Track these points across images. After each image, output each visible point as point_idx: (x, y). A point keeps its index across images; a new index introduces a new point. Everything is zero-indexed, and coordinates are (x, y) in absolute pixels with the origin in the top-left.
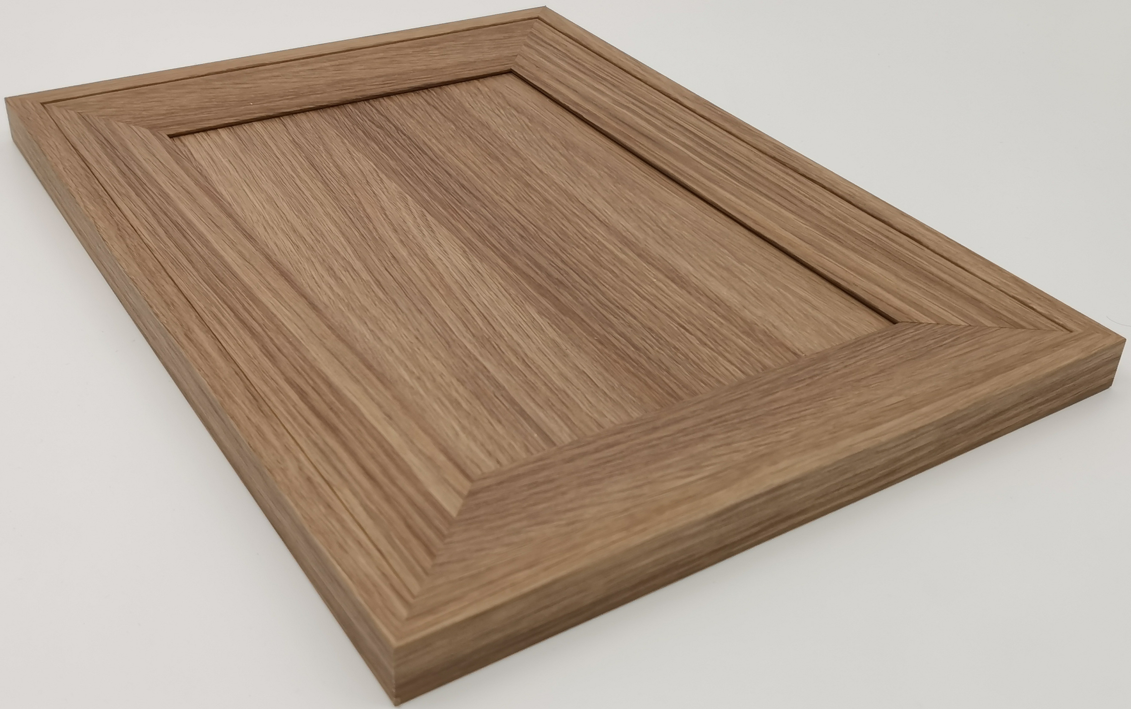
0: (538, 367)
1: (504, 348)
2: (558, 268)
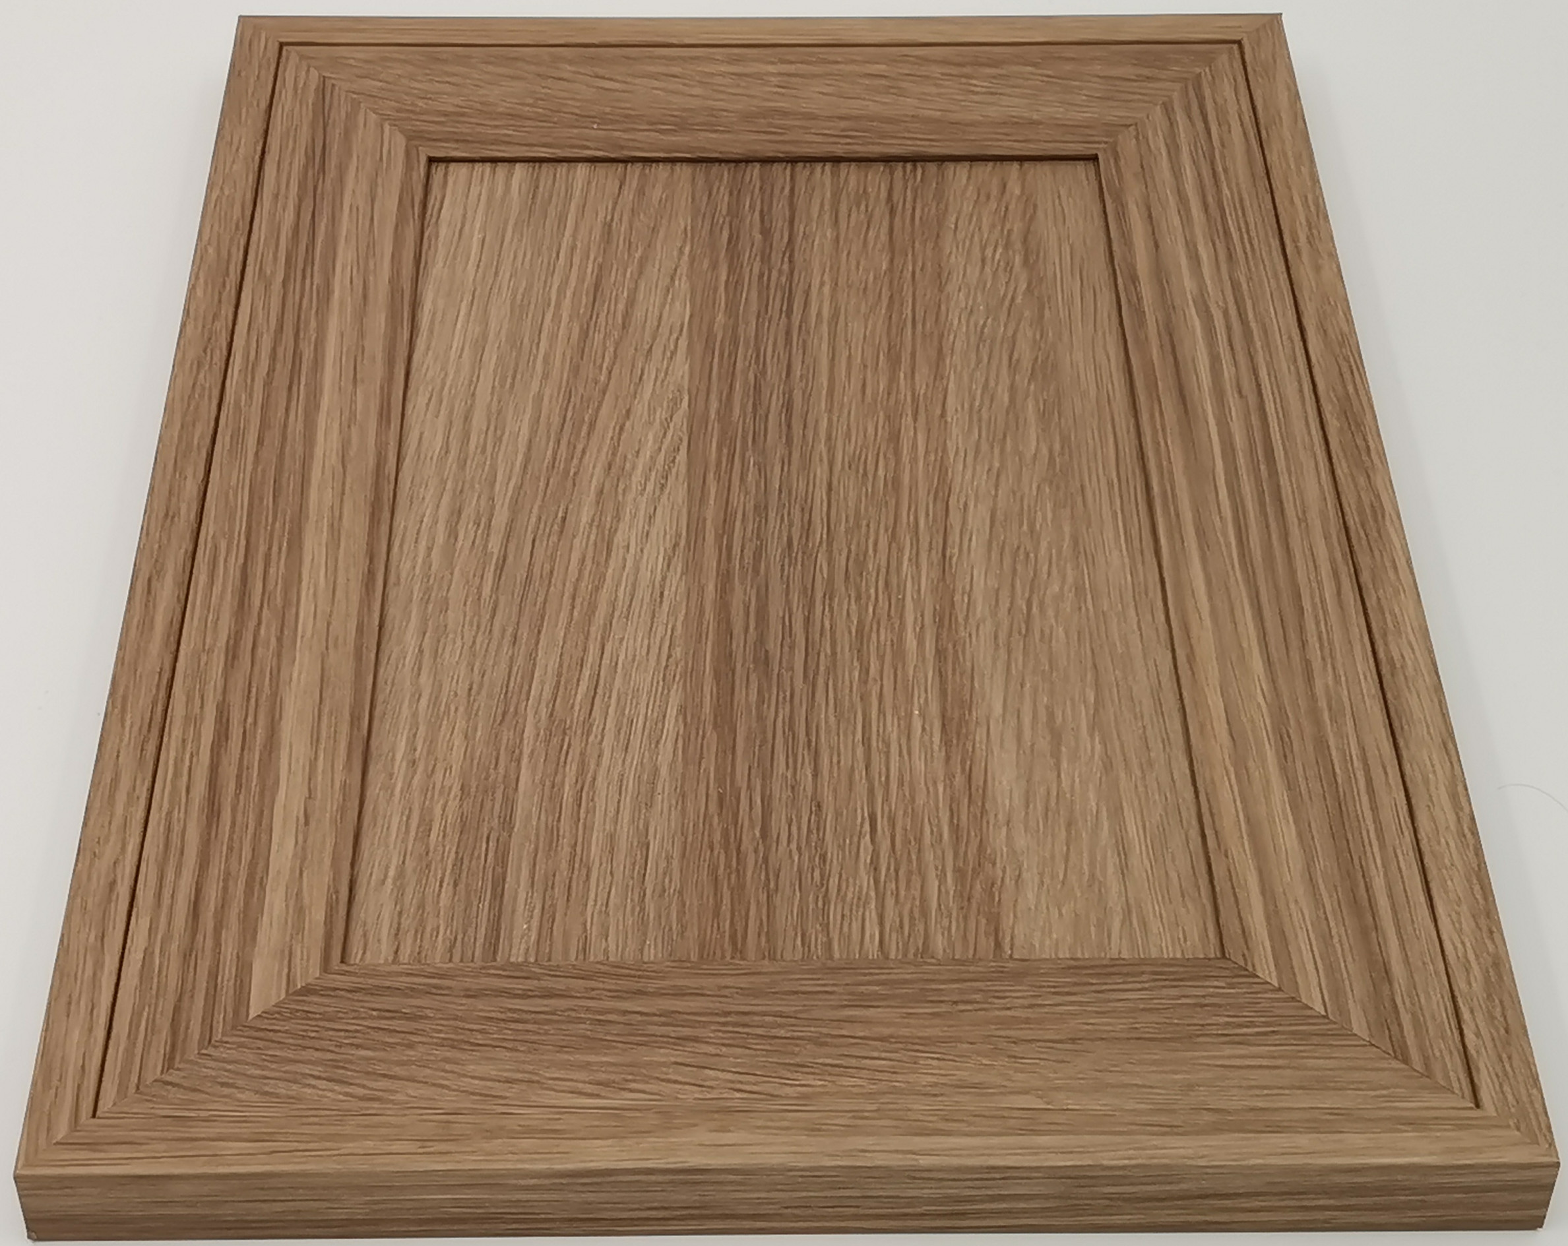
0: (591, 811)
1: (575, 753)
2: (787, 630)
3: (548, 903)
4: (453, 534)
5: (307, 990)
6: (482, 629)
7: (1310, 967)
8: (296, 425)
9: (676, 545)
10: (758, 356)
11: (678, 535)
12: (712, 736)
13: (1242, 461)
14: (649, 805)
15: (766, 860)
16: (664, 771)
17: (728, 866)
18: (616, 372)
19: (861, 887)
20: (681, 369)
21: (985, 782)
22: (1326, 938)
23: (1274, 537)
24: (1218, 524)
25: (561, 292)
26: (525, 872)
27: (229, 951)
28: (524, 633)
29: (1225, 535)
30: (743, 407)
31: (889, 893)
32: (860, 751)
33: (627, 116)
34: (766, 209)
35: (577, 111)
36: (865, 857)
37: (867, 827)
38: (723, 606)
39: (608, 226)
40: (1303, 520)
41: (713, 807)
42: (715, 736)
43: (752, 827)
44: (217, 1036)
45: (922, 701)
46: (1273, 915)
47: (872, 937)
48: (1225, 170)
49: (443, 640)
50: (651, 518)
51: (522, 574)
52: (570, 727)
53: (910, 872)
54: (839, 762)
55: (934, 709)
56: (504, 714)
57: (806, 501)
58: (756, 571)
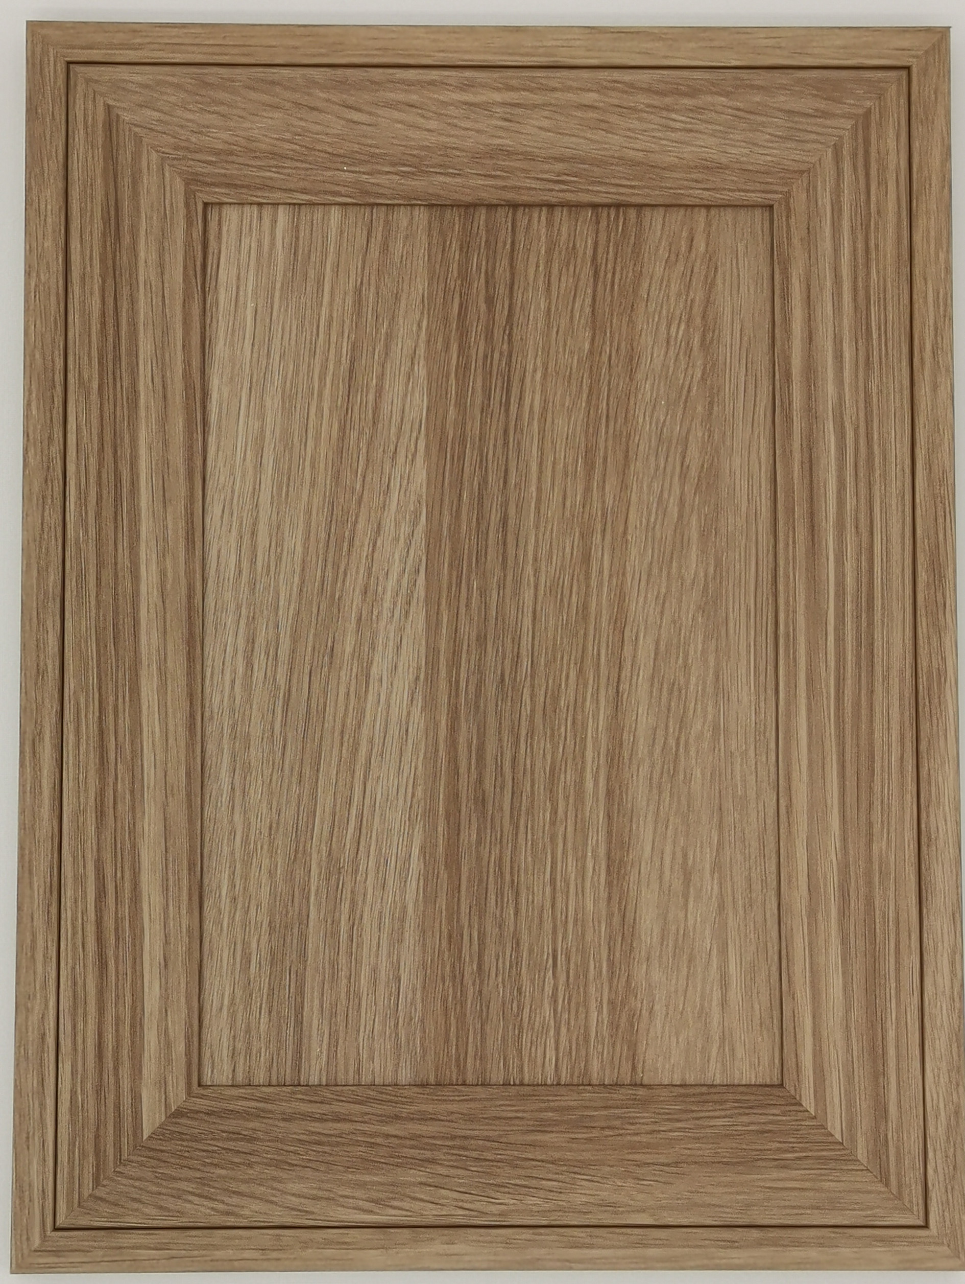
0: (360, 946)
1: (347, 894)
2: (500, 769)
3: (333, 1029)
4: (249, 665)
5: (179, 1113)
6: (276, 767)
7: (837, 1101)
8: (124, 560)
9: (417, 678)
10: (481, 461)
11: (419, 668)
12: (444, 875)
13: (849, 607)
14: (401, 941)
15: (480, 992)
16: (410, 910)
17: (454, 997)
18: (368, 479)
19: (544, 1017)
20: (421, 475)
21: (635, 920)
22: (850, 1078)
23: (863, 692)
24: (823, 674)
25: (322, 378)
26: (316, 1002)
27: (126, 1084)
28: (307, 770)
29: (827, 686)
30: (469, 521)
31: (563, 1022)
32: (548, 889)
33: (373, 155)
34: (490, 269)
35: (330, 150)
36: (548, 990)
37: (550, 961)
38: (453, 744)
39: (358, 291)
40: (886, 678)
41: (445, 944)
42: (446, 876)
43: (471, 961)
44: (125, 1156)
45: (594, 842)
46: (818, 1053)
47: (550, 1060)
48: (877, 246)
49: (248, 778)
50: (399, 647)
51: (303, 709)
52: (343, 867)
53: (578, 1004)
54: (533, 902)
55: (602, 851)
56: (296, 851)
57: (516, 631)
58: (477, 707)
